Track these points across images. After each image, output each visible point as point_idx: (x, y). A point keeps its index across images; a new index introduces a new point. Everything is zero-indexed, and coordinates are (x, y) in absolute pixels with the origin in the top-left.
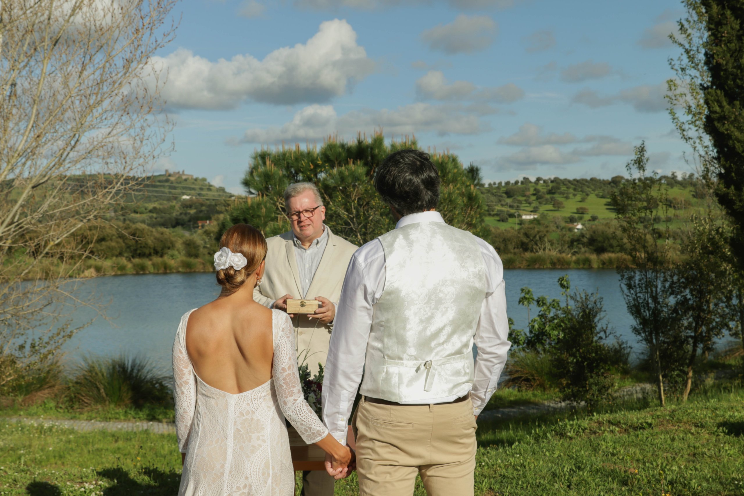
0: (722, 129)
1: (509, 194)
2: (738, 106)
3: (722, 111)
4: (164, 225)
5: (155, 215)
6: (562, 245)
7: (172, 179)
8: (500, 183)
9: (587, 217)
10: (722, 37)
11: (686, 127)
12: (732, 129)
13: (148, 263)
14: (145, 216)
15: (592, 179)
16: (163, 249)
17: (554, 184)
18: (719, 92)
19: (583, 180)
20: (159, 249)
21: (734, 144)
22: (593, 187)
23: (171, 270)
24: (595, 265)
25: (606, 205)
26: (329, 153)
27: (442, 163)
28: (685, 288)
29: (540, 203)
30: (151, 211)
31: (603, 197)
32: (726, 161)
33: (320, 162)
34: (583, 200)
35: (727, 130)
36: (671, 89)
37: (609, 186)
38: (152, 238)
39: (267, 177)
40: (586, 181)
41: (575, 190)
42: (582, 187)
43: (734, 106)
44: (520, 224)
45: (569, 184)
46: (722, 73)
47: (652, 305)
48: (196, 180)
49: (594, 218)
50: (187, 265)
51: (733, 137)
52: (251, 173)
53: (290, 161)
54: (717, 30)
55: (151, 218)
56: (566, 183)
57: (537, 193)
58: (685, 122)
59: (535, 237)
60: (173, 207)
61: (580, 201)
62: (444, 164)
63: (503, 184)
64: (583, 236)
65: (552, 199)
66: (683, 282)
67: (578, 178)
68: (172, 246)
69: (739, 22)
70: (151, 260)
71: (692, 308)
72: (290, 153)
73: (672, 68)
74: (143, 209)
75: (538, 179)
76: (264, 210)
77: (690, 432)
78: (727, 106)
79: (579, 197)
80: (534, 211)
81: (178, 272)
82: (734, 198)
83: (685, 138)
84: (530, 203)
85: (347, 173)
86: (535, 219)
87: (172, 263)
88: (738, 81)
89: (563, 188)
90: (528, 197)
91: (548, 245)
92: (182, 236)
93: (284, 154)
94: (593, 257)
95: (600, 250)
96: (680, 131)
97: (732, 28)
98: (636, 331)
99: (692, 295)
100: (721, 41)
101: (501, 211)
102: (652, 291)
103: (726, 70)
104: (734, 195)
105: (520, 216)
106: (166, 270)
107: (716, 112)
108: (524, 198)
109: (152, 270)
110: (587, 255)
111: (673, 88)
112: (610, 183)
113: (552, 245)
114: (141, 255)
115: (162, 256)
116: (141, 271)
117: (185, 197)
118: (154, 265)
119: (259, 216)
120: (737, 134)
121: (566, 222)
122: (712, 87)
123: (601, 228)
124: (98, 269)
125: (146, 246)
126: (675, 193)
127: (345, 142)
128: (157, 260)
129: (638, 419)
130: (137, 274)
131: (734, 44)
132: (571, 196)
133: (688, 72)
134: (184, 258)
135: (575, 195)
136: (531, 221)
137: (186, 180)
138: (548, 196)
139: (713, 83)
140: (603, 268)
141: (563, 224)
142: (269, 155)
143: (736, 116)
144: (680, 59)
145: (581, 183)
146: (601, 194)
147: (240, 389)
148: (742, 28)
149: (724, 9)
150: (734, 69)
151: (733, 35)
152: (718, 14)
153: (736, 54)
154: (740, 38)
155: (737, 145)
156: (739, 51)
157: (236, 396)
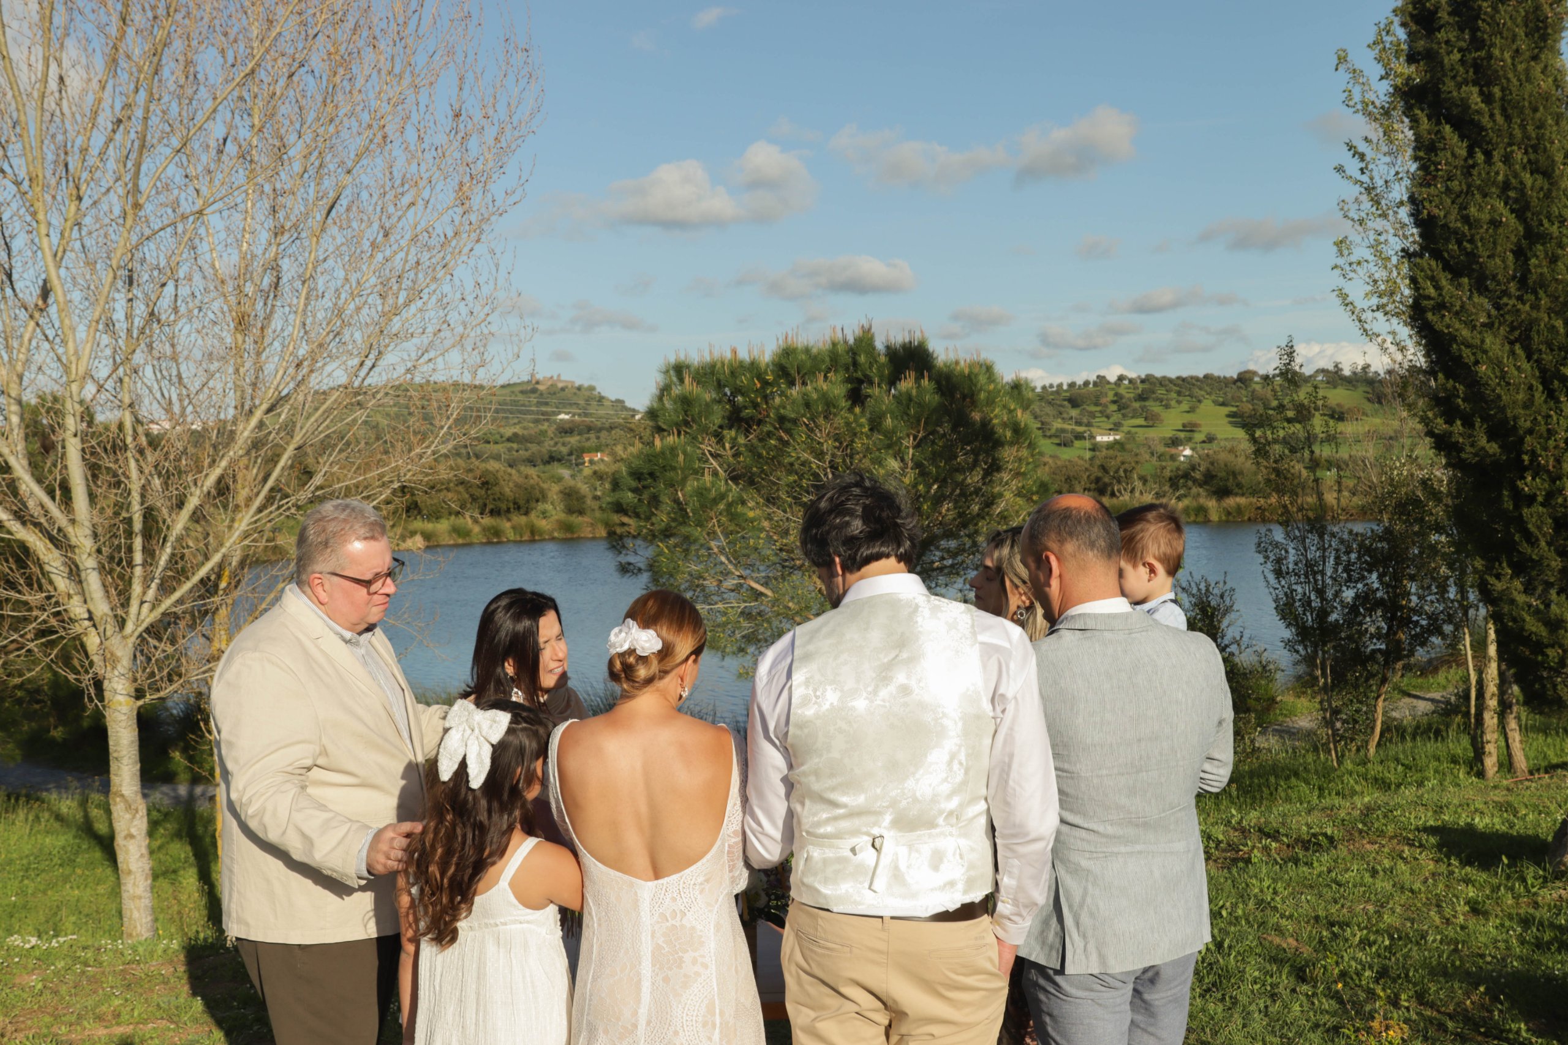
0: (1439, 326)
1: (1074, 402)
2: (1467, 287)
3: (1440, 295)
4: (531, 462)
5: (515, 446)
6: (1161, 485)
7: (541, 387)
8: (1060, 385)
9: (1199, 437)
10: (1437, 170)
12: (1457, 325)
13: (506, 525)
14: (500, 448)
15: (1206, 377)
16: (528, 501)
17: (1146, 386)
18: (1433, 263)
19: (1192, 378)
20: (522, 502)
21: (1461, 350)
22: (1208, 389)
23: (541, 535)
24: (1214, 517)
25: (1228, 416)
26: (783, 361)
27: (969, 375)
28: (1370, 572)
29: (1124, 416)
30: (509, 440)
31: (1223, 404)
32: (1447, 378)
33: (770, 378)
34: (1192, 410)
35: (1448, 327)
36: (1342, 255)
37: (1234, 387)
38: (511, 484)
39: (686, 402)
40: (1197, 379)
41: (1179, 393)
42: (1190, 389)
43: (1459, 286)
44: (1093, 449)
45: (1170, 385)
46: (1439, 231)
47: (1316, 603)
48: (579, 388)
49: (1210, 439)
50: (568, 527)
51: (1459, 339)
52: (660, 398)
53: (722, 377)
54: (1429, 160)
55: (510, 450)
56: (1164, 382)
57: (1118, 400)
59: (1117, 471)
60: (543, 433)
61: (1188, 412)
62: (973, 377)
63: (1065, 387)
64: (1193, 468)
65: (1143, 408)
66: (1366, 562)
67: (1185, 375)
68: (543, 497)
69: (1465, 144)
70: (509, 520)
71: (1380, 603)
72: (723, 364)
73: (1346, 216)
74: (497, 437)
75: (1121, 378)
76: (681, 458)
77: (1402, 858)
78: (1448, 287)
79: (1185, 406)
80: (1116, 428)
81: (553, 539)
82: (1461, 440)
84: (1108, 417)
85: (815, 396)
86: (1116, 442)
87: (543, 524)
88: (1465, 243)
89: (1161, 391)
90: (1106, 406)
91: (1138, 484)
92: (560, 479)
93: (713, 366)
94: (1211, 504)
95: (1222, 493)
96: (1357, 324)
97: (1453, 155)
98: (1289, 644)
100: (1435, 177)
101: (1063, 431)
102: (1316, 581)
103: (1445, 226)
104: (1461, 435)
105: (1092, 437)
106: (534, 537)
107: (1429, 298)
108: (1099, 408)
109: (511, 535)
110: (1202, 501)
111: (1346, 251)
112: (1235, 382)
113: (1144, 484)
114: (495, 513)
115: (526, 513)
116: (494, 538)
117: (562, 416)
118: (514, 528)
119: (674, 469)
120: (1465, 333)
121: (1167, 445)
122: (1421, 256)
123: (1223, 457)
124: (427, 536)
125: (501, 498)
126: (1338, 397)
127: (811, 343)
128: (521, 520)
129: (1310, 827)
130: (489, 543)
131: (1457, 183)
132: (1173, 403)
133: (1370, 223)
134: (562, 516)
135: (1179, 402)
136: (1110, 446)
137: (563, 389)
138: (1137, 405)
139: (1423, 248)
140: (1227, 522)
141: (1161, 449)
142: (688, 367)
143: (1463, 302)
145: (1188, 383)
146: (1221, 400)
147: (657, 874)
148: (1471, 153)
149: (1438, 123)
150: (1459, 225)
151: (1456, 167)
152: (1429, 133)
153: (1462, 199)
154: (1468, 171)
155: (1466, 352)
156: (1467, 193)
157: (652, 884)
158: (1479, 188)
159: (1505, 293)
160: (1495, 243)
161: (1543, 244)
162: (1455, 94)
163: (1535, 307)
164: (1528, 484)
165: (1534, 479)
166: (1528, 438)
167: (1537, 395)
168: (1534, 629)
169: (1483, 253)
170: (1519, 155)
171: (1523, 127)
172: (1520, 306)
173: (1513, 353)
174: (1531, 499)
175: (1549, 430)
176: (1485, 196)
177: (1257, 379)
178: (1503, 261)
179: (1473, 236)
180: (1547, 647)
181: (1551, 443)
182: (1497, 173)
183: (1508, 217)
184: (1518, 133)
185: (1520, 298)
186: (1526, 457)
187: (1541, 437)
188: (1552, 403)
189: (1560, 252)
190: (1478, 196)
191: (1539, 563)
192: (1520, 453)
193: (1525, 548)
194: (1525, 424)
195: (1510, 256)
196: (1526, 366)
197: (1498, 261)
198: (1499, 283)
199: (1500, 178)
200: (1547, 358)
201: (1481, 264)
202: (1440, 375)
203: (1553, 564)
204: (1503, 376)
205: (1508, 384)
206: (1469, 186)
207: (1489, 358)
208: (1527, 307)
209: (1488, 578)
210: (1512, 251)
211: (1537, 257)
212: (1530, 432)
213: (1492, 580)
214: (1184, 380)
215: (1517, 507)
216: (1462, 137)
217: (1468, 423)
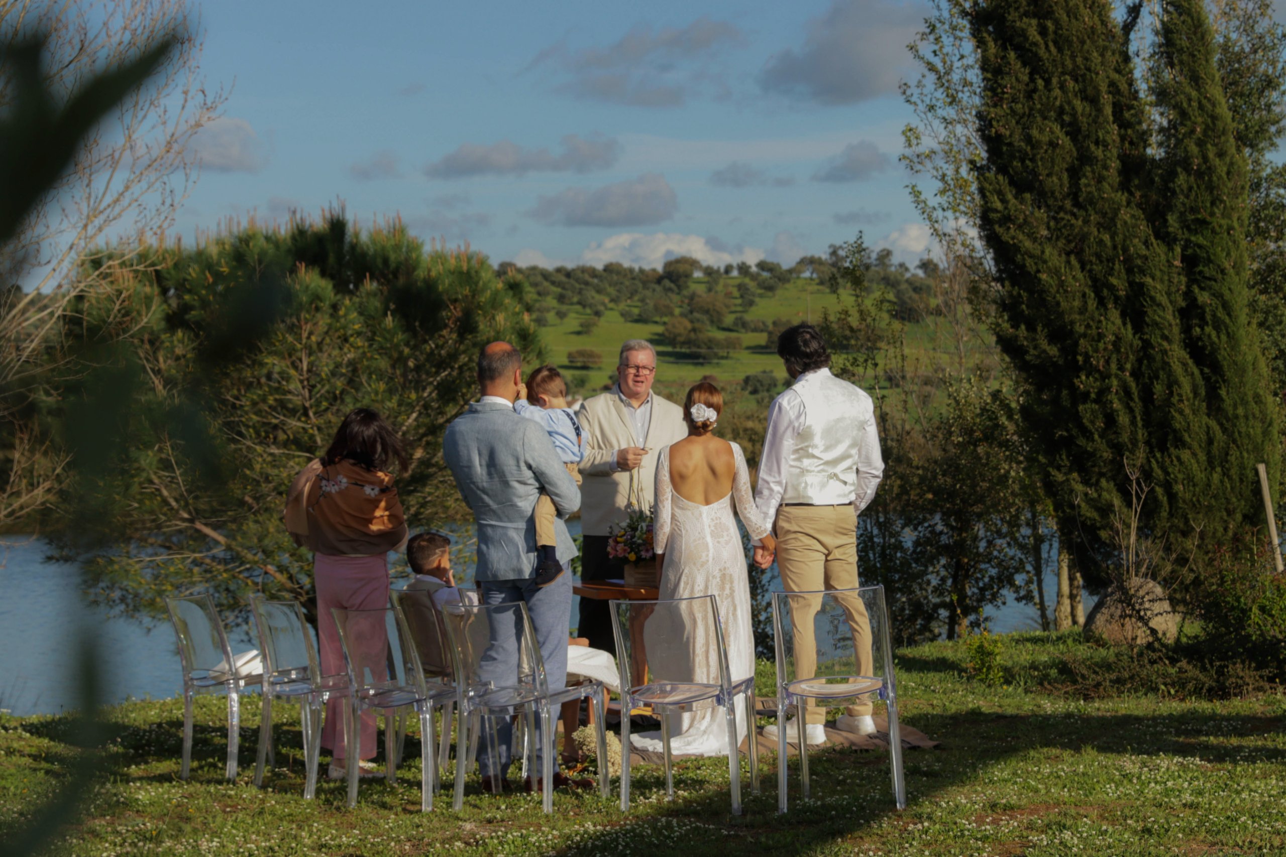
0: (1005, 238)
2: (1029, 202)
3: (1006, 208)
10: (1003, 93)
11: (939, 214)
12: (1021, 237)
15: (609, 269)
18: (1000, 177)
19: (583, 270)
21: (1024, 259)
22: (612, 291)
28: (933, 511)
31: (641, 320)
32: (1013, 285)
34: (584, 330)
35: (1013, 238)
36: (910, 145)
37: (658, 288)
40: (593, 272)
41: (561, 299)
42: (580, 292)
43: (1023, 201)
45: (546, 284)
46: (1005, 148)
51: (1023, 250)
53: (161, 268)
54: (996, 82)
58: (936, 206)
61: (578, 333)
62: (473, 273)
67: (570, 265)
69: (1027, 71)
73: (908, 101)
78: (1013, 201)
79: (573, 321)
82: (1025, 343)
83: (937, 235)
88: (1027, 162)
89: (531, 292)
96: (928, 222)
97: (1017, 79)
99: (947, 525)
100: (1001, 99)
103: (1010, 144)
104: (1025, 338)
107: (996, 210)
111: (914, 142)
112: (659, 280)
120: (1028, 244)
122: (989, 169)
131: (1020, 106)
132: (551, 316)
133: (940, 112)
135: (561, 315)
139: (990, 162)
143: (1026, 215)
144: (919, 85)
145: (577, 280)
146: (636, 311)
147: (707, 502)
148: (1032, 80)
149: (1005, 49)
150: (1022, 144)
151: (1019, 91)
152: (996, 57)
153: (1024, 121)
154: (1029, 95)
155: (1029, 262)
156: (1029, 116)
157: (707, 507)
158: (1040, 112)
159: (1061, 208)
160: (1053, 162)
161: (1091, 165)
162: (1018, 24)
163: (1086, 222)
164: (1083, 382)
165: (1087, 377)
166: (1082, 341)
167: (1090, 302)
168: (1088, 514)
169: (1043, 172)
170: (1071, 84)
171: (1073, 57)
172: (1073, 221)
173: (1068, 262)
174: (1085, 396)
175: (1099, 334)
176: (1045, 118)
177: (698, 274)
178: (1060, 179)
179: (1034, 155)
180: (1099, 529)
181: (1101, 345)
182: (1056, 98)
183: (1064, 140)
184: (1069, 63)
185: (1074, 215)
186: (1080, 358)
187: (1093, 340)
188: (1102, 311)
189: (1105, 173)
190: (1039, 119)
191: (1092, 455)
192: (1075, 354)
193: (1081, 442)
194: (1080, 329)
195: (1065, 176)
196: (1080, 275)
197: (1055, 179)
198: (1056, 199)
199: (1058, 103)
200: (1097, 268)
201: (1041, 182)
202: (1007, 283)
203: (1105, 455)
204: (1061, 284)
205: (1066, 291)
206: (1031, 109)
207: (1048, 268)
208: (1080, 222)
209: (1051, 469)
210: (1067, 170)
211: (1087, 178)
212: (1084, 335)
213: (1054, 472)
214: (568, 274)
215: (1075, 404)
216: (1024, 64)
217: (1031, 328)
